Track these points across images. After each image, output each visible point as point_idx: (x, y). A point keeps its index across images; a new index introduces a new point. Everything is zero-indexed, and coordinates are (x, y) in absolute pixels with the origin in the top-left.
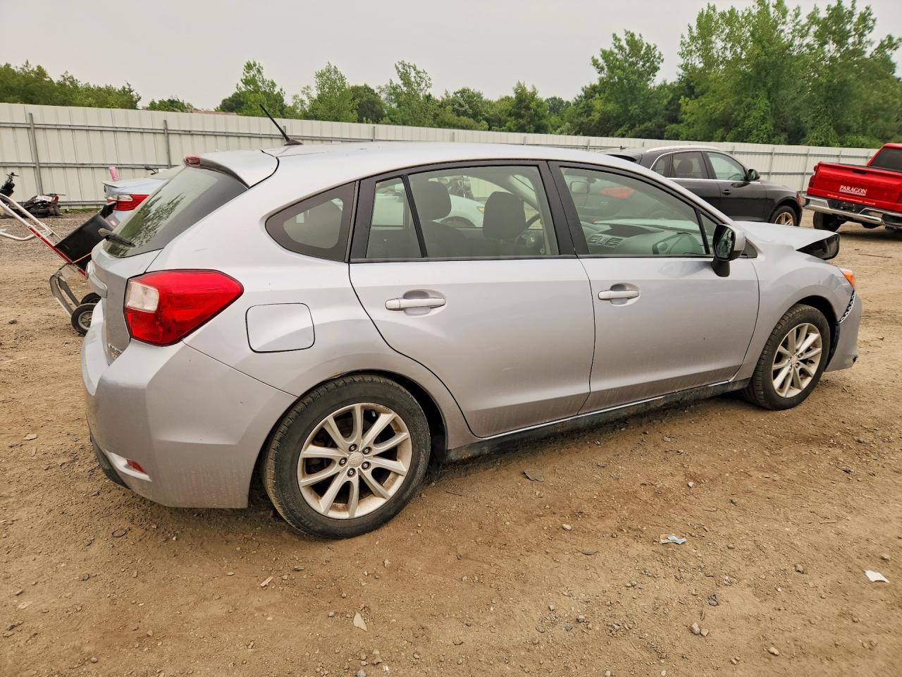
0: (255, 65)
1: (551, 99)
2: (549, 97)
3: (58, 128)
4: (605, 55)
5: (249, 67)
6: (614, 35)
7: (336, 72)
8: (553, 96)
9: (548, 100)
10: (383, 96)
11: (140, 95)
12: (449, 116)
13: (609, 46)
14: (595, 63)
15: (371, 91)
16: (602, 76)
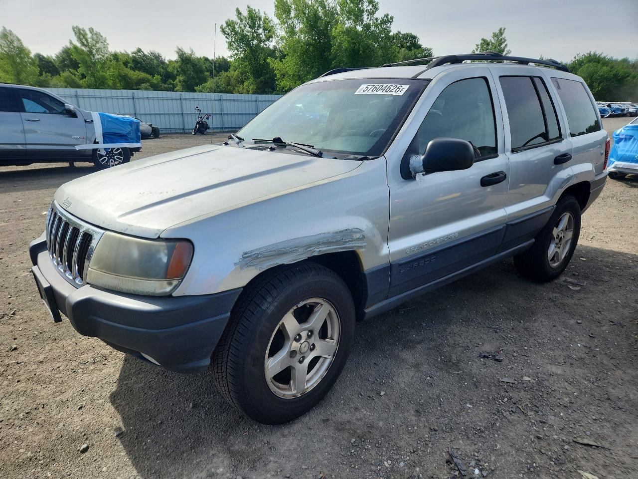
14: (223, 31)
16: (228, 40)
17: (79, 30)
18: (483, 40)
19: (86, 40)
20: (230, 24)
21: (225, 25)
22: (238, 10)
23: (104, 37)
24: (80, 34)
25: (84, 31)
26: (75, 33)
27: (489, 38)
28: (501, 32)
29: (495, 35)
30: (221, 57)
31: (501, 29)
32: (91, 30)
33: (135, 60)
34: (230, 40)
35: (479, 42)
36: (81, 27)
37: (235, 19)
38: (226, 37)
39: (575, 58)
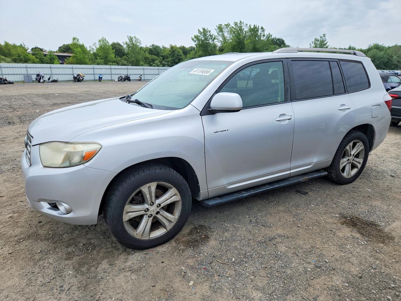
0: (76, 39)
1: (191, 47)
2: (190, 46)
3: (55, 68)
4: (196, 37)
5: (74, 39)
6: (199, 30)
7: (105, 40)
8: (191, 46)
9: (189, 47)
10: (125, 46)
11: (28, 47)
12: (147, 55)
13: (197, 33)
14: (193, 39)
15: (119, 45)
16: (196, 43)
17: (130, 37)
18: (315, 39)
19: (132, 41)
23: (140, 40)
24: (131, 39)
25: (133, 38)
27: (319, 38)
28: (324, 36)
29: (321, 37)
30: (182, 46)
31: (324, 34)
32: (135, 37)
33: (150, 50)
35: (313, 40)
36: (132, 36)
38: (195, 42)
39: (369, 46)
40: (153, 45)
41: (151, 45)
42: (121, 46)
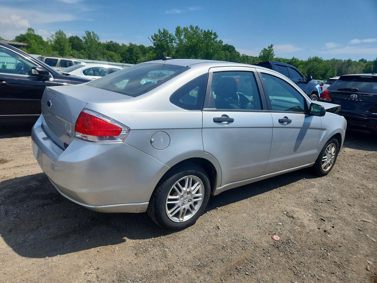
17: (88, 32)
18: (264, 49)
19: (90, 36)
20: (155, 36)
21: (153, 36)
22: (159, 30)
23: (98, 36)
25: (90, 33)
26: (86, 34)
27: (267, 48)
28: (272, 46)
29: (269, 47)
30: (142, 45)
31: (272, 45)
32: (93, 32)
33: (108, 46)
34: (155, 42)
35: (262, 50)
37: (157, 33)
38: (153, 41)
40: (111, 42)
41: (109, 41)
42: (81, 40)
